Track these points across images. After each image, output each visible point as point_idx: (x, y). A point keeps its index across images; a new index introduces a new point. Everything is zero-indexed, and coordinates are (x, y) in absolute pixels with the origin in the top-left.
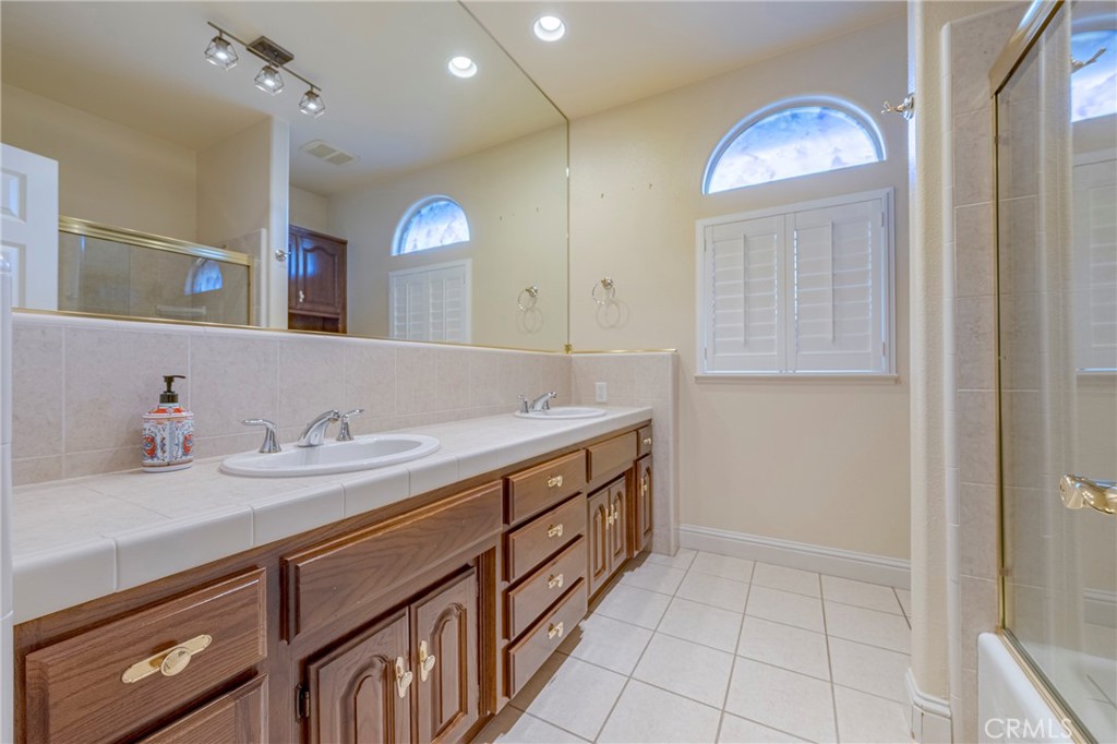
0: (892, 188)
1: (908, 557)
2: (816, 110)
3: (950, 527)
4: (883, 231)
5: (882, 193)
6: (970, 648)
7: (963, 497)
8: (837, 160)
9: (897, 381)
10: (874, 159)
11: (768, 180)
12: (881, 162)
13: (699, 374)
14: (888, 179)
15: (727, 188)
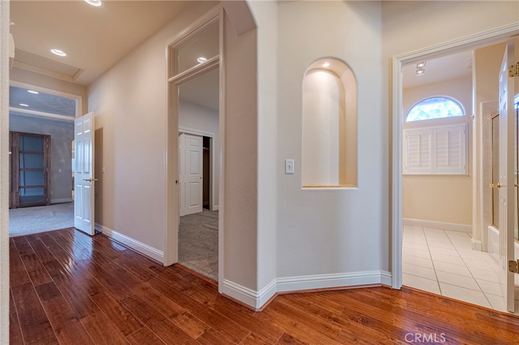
0: (467, 124)
1: (472, 224)
2: (443, 99)
3: (482, 205)
4: (464, 135)
5: (464, 124)
6: (486, 228)
7: (485, 199)
8: (449, 114)
9: (468, 176)
10: (461, 115)
11: (426, 119)
12: (464, 116)
13: (404, 174)
14: (466, 121)
15: (412, 120)
